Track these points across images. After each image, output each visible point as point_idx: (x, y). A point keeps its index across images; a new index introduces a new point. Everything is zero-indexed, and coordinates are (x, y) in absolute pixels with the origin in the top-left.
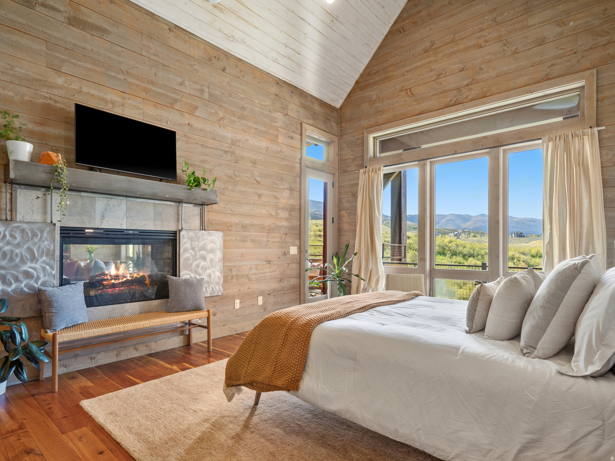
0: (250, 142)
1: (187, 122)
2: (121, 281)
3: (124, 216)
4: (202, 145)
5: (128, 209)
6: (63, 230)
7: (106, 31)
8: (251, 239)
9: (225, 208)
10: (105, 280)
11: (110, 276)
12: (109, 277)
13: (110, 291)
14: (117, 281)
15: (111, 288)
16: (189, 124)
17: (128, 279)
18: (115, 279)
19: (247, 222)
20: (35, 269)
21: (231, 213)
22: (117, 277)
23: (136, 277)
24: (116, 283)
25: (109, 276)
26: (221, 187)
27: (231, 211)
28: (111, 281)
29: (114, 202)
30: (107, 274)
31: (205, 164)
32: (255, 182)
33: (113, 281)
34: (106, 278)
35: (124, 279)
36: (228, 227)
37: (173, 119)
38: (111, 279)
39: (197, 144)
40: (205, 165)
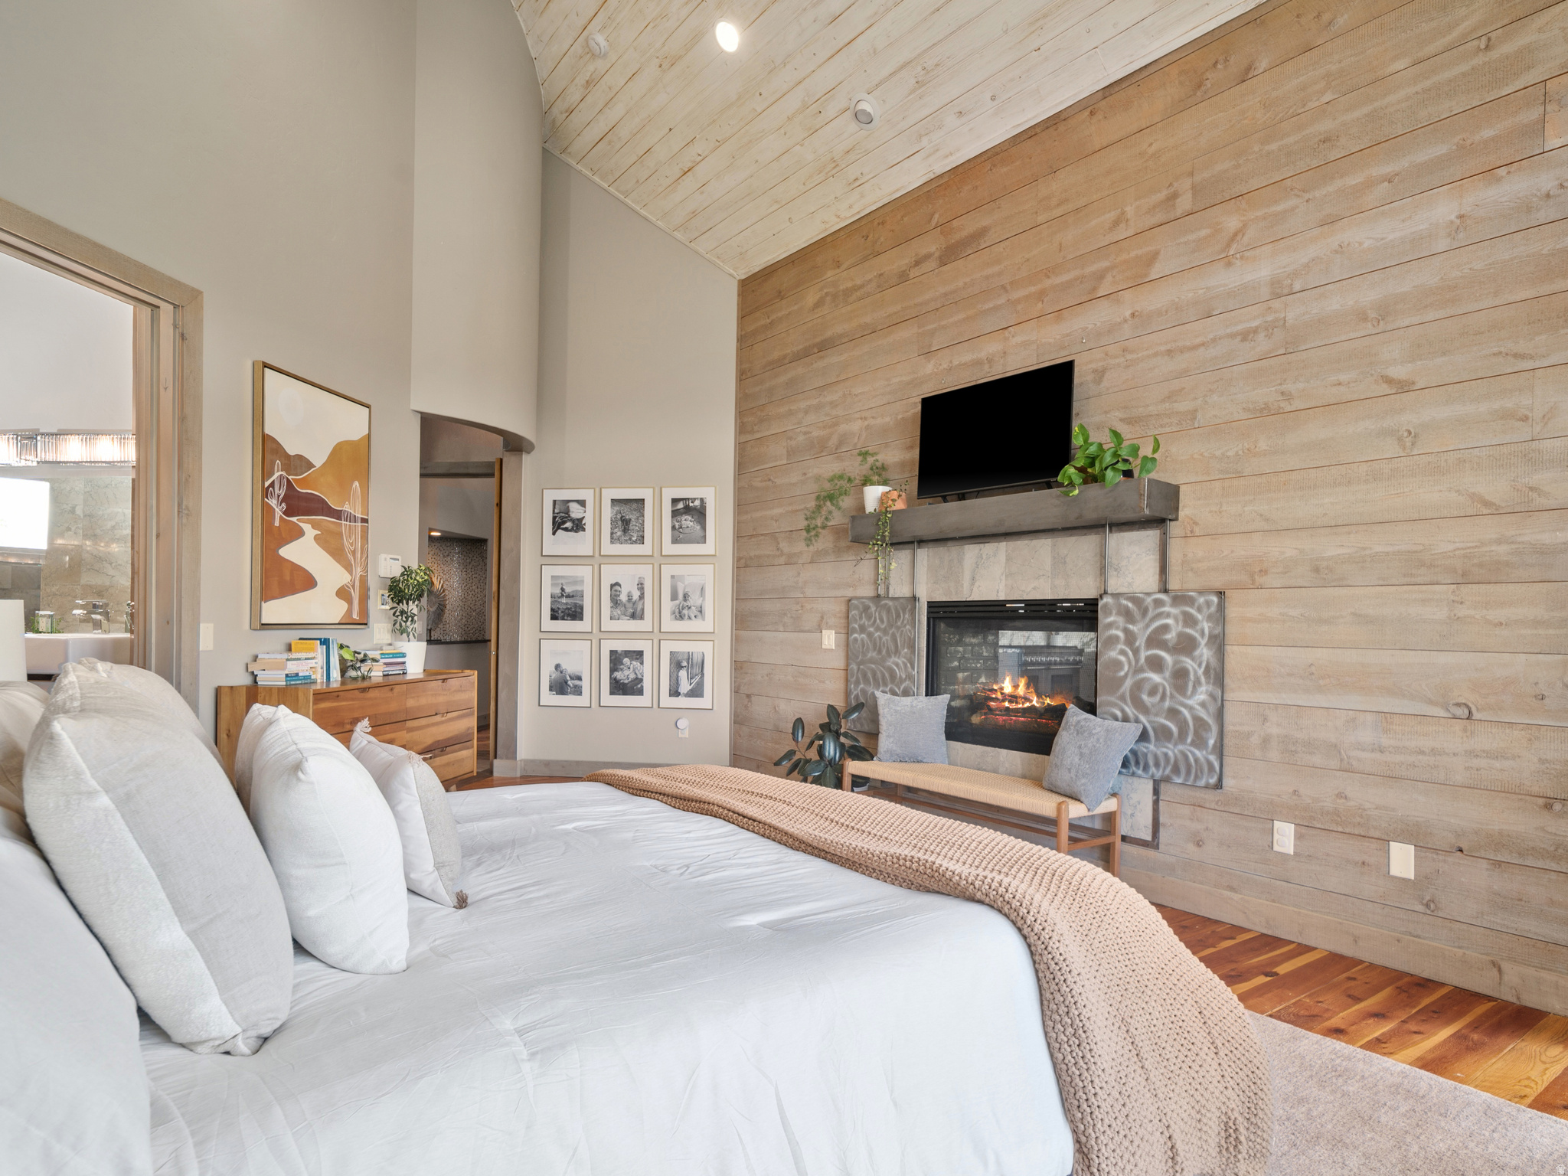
0: (1360, 244)
1: (1128, 313)
2: (1020, 706)
3: (1002, 574)
4: (1169, 352)
5: (1009, 559)
6: (932, 605)
7: (983, 232)
8: (1354, 614)
9: (1240, 515)
10: (993, 699)
11: (1002, 694)
12: (999, 696)
13: (1001, 719)
14: (1013, 706)
15: (1003, 715)
16: (1133, 315)
17: (1033, 705)
18: (1010, 702)
19: (1332, 552)
20: (897, 665)
21: (1266, 528)
22: (1013, 698)
23: (1048, 703)
24: (1012, 709)
25: (999, 694)
26: (1229, 454)
27: (1267, 520)
28: (1003, 704)
29: (989, 548)
30: (996, 690)
31: (1176, 401)
32: (1385, 389)
33: (1007, 704)
34: (994, 696)
35: (1027, 705)
36: (1252, 576)
37: (1095, 325)
38: (1004, 701)
39: (1156, 354)
40: (1176, 405)
